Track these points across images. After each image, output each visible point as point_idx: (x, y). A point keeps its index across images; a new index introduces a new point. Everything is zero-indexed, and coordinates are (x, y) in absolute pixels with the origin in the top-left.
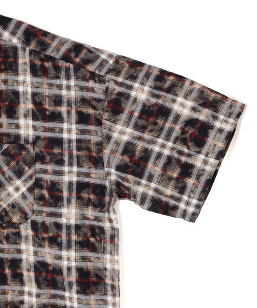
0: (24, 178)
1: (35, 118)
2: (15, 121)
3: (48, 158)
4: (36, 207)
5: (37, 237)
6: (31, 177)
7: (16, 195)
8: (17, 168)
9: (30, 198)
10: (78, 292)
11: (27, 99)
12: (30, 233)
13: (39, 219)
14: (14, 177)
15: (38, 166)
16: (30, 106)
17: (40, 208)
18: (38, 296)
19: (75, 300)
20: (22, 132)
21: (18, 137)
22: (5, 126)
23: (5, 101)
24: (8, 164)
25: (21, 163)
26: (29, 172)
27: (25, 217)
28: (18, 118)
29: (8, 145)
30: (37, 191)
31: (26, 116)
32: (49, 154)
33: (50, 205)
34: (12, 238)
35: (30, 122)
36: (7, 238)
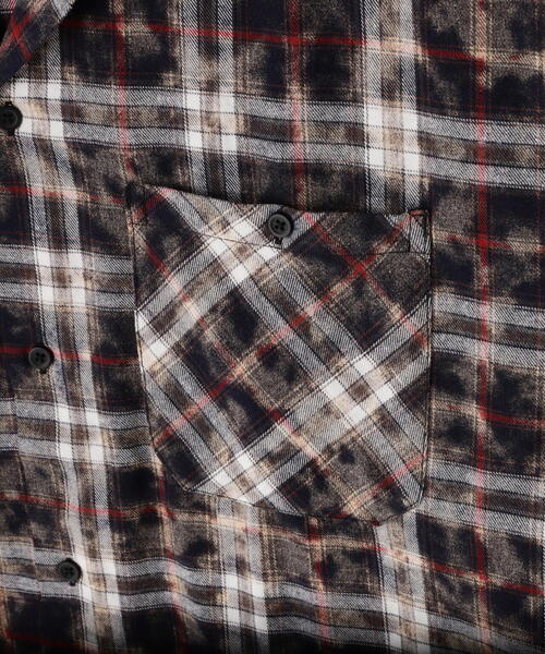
0: (385, 349)
1: (428, 102)
2: (346, 113)
3: (484, 273)
4: (434, 467)
5: (445, 581)
6: (413, 347)
7: (357, 415)
8: (356, 308)
9: (413, 430)
11: (393, 16)
12: (416, 561)
13: (447, 514)
14: (347, 342)
15: (445, 302)
16: (408, 47)
17: (455, 473)
20: (375, 159)
21: (358, 180)
22: (304, 133)
23: (301, 26)
24: (320, 290)
25: (371, 287)
26: (406, 326)
27: (392, 499)
28: (357, 100)
29: (315, 217)
30: (439, 405)
31: (389, 92)
32: (490, 257)
33: (495, 465)
34: (347, 571)
35: (410, 119)
36: (327, 569)
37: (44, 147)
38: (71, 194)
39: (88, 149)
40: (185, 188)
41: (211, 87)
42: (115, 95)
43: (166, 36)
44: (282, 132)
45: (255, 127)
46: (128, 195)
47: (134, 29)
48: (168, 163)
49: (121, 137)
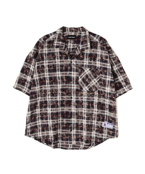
0: (96, 78)
1: (101, 62)
2: (95, 62)
3: (103, 73)
4: (99, 87)
5: (99, 95)
6: (99, 78)
7: (94, 83)
8: (95, 75)
9: (98, 84)
10: (109, 111)
11: (99, 56)
12: (97, 94)
13: (100, 90)
14: (94, 78)
15: (101, 75)
16: (100, 58)
17: (101, 87)
18: (97, 112)
19: (108, 113)
20: (97, 65)
21: (96, 67)
22: (93, 63)
23: (93, 56)
24: (93, 74)
25: (96, 74)
26: (98, 76)
27: (96, 89)
28: (96, 61)
29: (93, 69)
30: (100, 82)
31: (98, 61)
32: (103, 72)
33: (103, 86)
35: (100, 63)
36: (91, 95)
37: (74, 64)
38: (75, 68)
39: (77, 65)
40: (84, 67)
41: (86, 60)
42: (79, 61)
43: (84, 57)
44: (91, 63)
45: (89, 63)
46: (80, 68)
47: (81, 56)
48: (83, 65)
49: (80, 64)
